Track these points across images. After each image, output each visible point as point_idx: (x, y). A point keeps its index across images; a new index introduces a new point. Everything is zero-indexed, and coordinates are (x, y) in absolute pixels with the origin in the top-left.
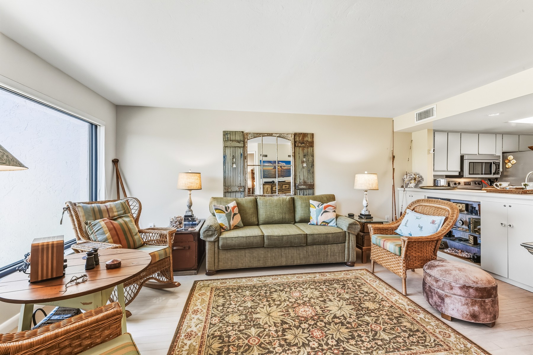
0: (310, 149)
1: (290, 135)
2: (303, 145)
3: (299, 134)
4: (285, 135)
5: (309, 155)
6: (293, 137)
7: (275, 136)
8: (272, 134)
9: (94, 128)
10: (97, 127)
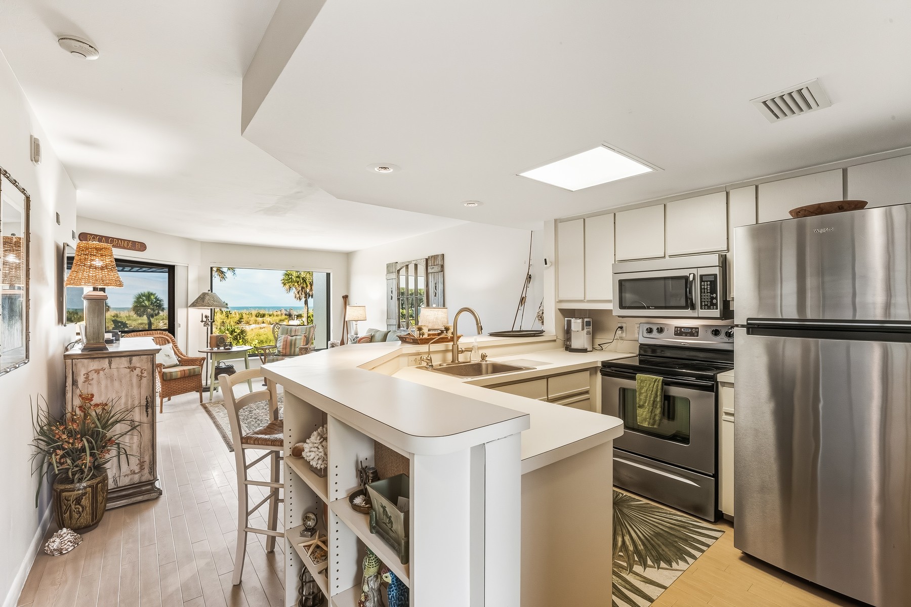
0: (440, 275)
1: (423, 260)
2: (433, 270)
3: (431, 257)
4: (420, 261)
5: (439, 282)
6: (425, 262)
7: (413, 264)
8: (411, 261)
9: (328, 275)
10: (329, 274)
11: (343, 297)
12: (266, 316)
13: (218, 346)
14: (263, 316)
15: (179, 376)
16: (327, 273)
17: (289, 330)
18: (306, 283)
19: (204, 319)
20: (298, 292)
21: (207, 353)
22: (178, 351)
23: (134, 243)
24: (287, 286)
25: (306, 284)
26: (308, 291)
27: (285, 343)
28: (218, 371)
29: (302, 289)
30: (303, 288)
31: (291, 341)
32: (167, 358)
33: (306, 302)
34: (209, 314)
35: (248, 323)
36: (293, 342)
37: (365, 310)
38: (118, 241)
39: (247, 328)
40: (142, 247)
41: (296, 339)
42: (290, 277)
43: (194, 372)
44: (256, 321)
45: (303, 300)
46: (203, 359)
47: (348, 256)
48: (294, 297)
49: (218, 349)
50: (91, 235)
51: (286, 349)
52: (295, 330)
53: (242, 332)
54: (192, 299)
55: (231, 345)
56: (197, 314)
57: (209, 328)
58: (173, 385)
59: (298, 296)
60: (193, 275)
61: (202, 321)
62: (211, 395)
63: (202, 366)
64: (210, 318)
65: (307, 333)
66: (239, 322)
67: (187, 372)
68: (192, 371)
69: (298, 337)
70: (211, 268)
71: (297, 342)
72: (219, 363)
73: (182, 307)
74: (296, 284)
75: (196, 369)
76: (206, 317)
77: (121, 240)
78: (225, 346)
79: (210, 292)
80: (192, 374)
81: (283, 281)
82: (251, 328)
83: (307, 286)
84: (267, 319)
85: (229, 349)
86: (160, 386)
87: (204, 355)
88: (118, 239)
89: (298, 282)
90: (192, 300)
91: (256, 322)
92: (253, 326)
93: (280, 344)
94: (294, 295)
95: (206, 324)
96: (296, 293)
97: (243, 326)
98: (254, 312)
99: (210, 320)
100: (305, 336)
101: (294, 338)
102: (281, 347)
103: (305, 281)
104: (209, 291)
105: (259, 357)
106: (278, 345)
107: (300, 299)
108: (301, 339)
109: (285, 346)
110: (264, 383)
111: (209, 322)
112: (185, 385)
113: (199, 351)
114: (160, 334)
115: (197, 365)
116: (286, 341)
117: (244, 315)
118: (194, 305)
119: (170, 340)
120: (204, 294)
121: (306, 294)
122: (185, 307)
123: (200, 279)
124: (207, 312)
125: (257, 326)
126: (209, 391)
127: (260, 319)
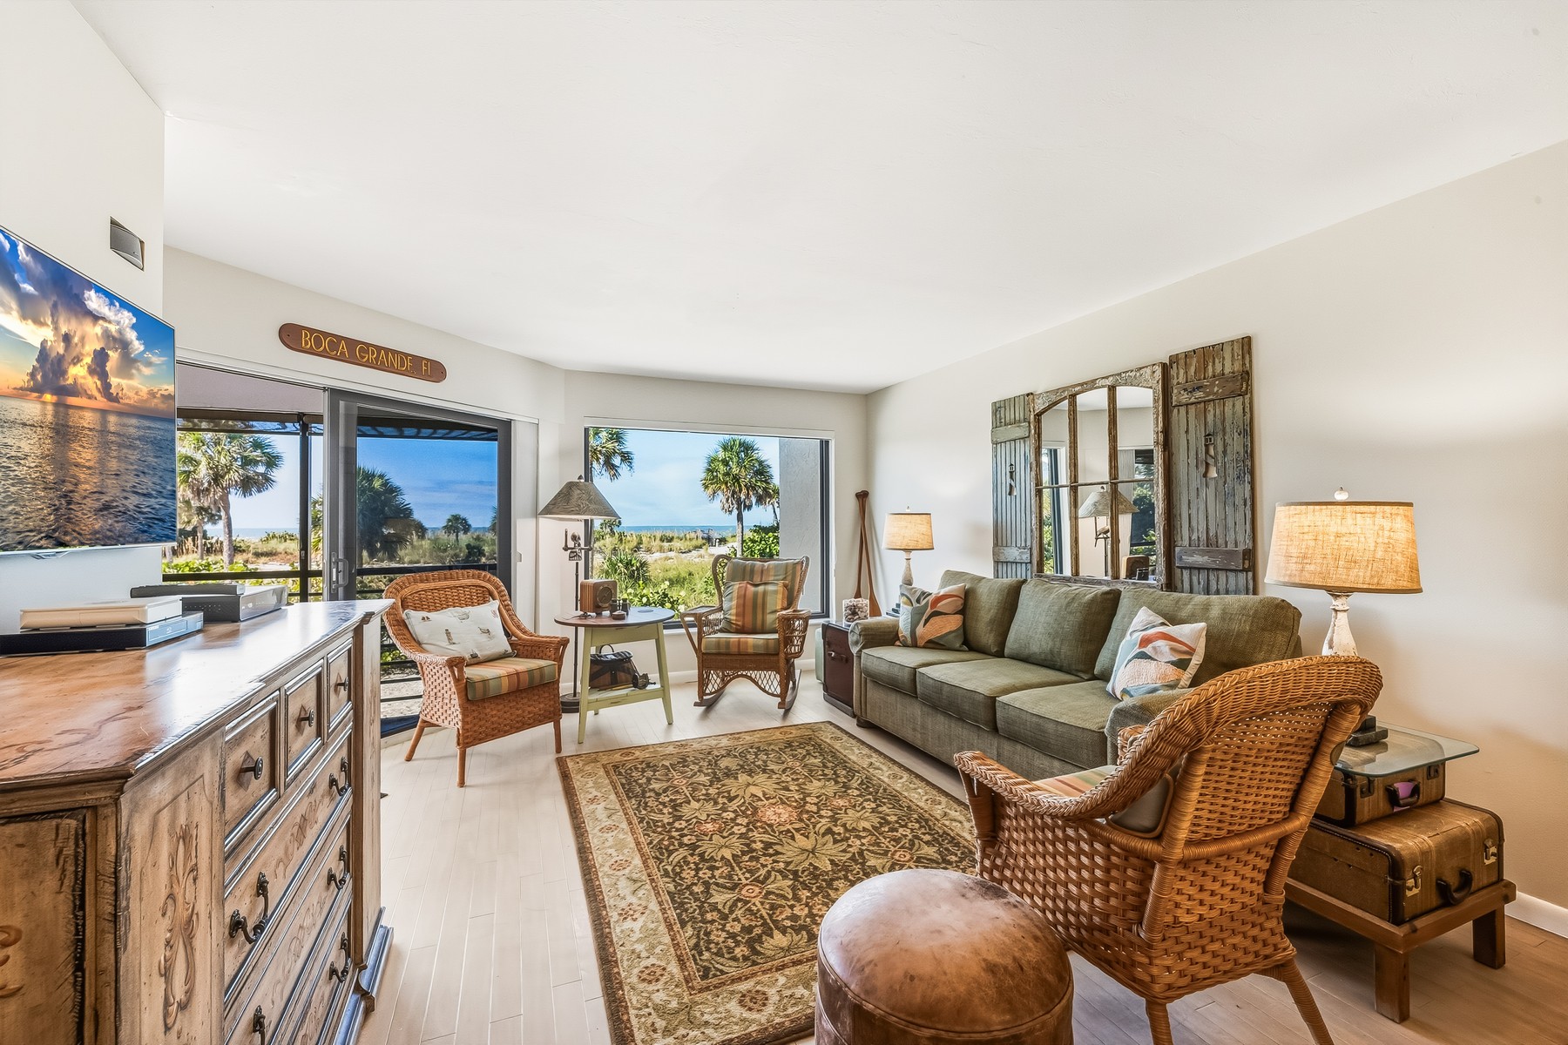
0: (1233, 407)
1: (1148, 371)
2: (1199, 394)
3: (1187, 355)
4: (1134, 373)
5: (1228, 430)
6: (1159, 374)
7: (1103, 387)
8: (1094, 381)
9: (825, 445)
10: (827, 442)
11: (858, 495)
12: (675, 540)
13: (598, 609)
14: (670, 540)
15: (505, 690)
16: (822, 441)
17: (748, 569)
18: (739, 483)
19: (571, 544)
20: (727, 500)
21: (577, 626)
22: (512, 619)
23: (417, 360)
24: (710, 491)
25: (740, 486)
26: (743, 497)
27: (741, 601)
28: (597, 668)
29: (733, 496)
30: (734, 493)
31: (756, 594)
32: (483, 638)
33: (740, 518)
34: (581, 532)
35: (649, 550)
36: (760, 600)
37: (930, 523)
38: (379, 354)
39: (649, 558)
40: (433, 371)
41: (765, 593)
42: (715, 474)
43: (542, 676)
44: (661, 547)
45: (735, 512)
46: (565, 642)
47: (868, 401)
48: (720, 509)
49: (599, 614)
50: (312, 331)
51: (744, 617)
52: (762, 571)
53: (643, 564)
54: (547, 496)
55: (625, 607)
56: (555, 531)
57: (582, 563)
58: (492, 711)
59: (726, 506)
60: (548, 445)
61: (566, 549)
62: (582, 722)
63: (559, 659)
64: (582, 542)
65: (789, 578)
66: (637, 548)
67: (525, 679)
68: (537, 674)
69: (770, 588)
70: (586, 430)
71: (769, 599)
72: (600, 649)
73: (525, 516)
74: (723, 486)
75: (546, 671)
76: (575, 538)
77: (387, 350)
78: (613, 608)
79: (583, 481)
80: (537, 681)
81: (704, 482)
82: (654, 559)
83: (740, 491)
84: (676, 544)
85: (621, 617)
86: (460, 717)
87: (569, 633)
88: (379, 348)
89: (726, 484)
90: (545, 498)
91: (661, 550)
92: (657, 555)
93: (730, 605)
94: (721, 504)
95: (574, 556)
96: (724, 500)
97: (643, 556)
98: (659, 536)
99: (583, 546)
100: (785, 586)
101: (761, 588)
102: (734, 611)
103: (738, 481)
104: (580, 478)
105: (683, 631)
106: (725, 606)
107: (731, 512)
108: (776, 592)
109: (741, 609)
110: (698, 701)
111: (579, 549)
112: (520, 712)
113: (556, 621)
114: (473, 577)
115: (549, 658)
116: (743, 597)
117: (644, 539)
118: (548, 510)
119: (496, 593)
120: (570, 486)
121: (739, 502)
122: (532, 517)
123: (563, 454)
124: (578, 529)
125: (663, 555)
126: (577, 711)
127: (666, 545)
